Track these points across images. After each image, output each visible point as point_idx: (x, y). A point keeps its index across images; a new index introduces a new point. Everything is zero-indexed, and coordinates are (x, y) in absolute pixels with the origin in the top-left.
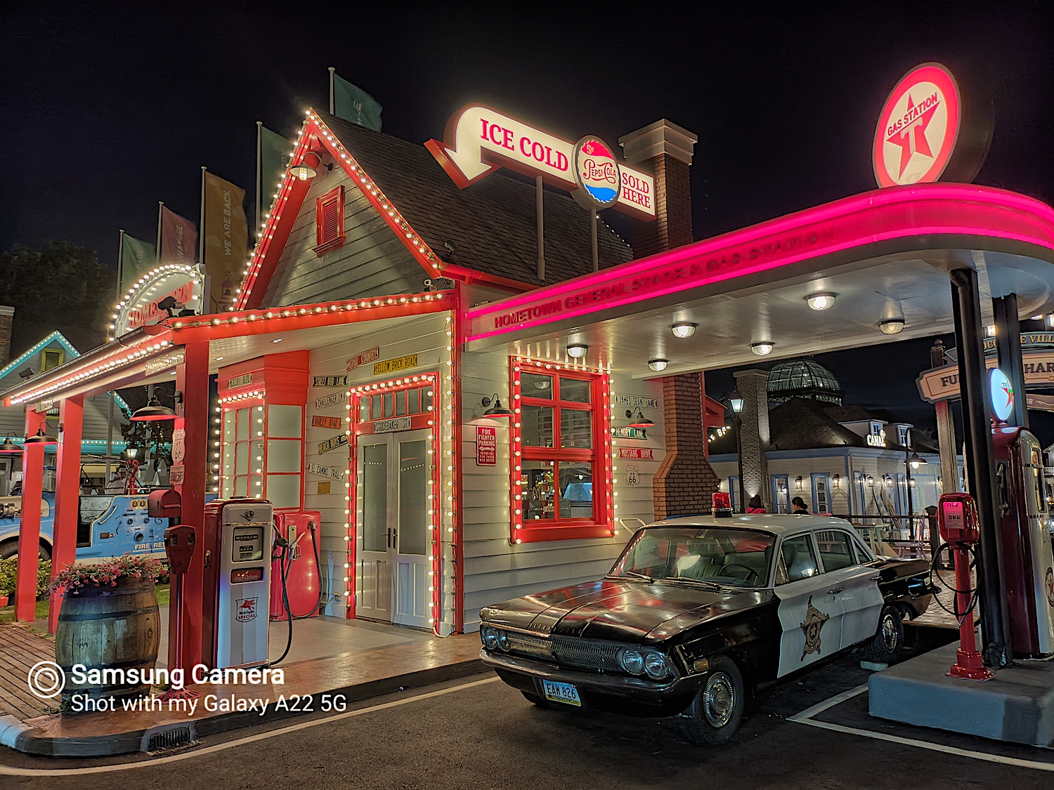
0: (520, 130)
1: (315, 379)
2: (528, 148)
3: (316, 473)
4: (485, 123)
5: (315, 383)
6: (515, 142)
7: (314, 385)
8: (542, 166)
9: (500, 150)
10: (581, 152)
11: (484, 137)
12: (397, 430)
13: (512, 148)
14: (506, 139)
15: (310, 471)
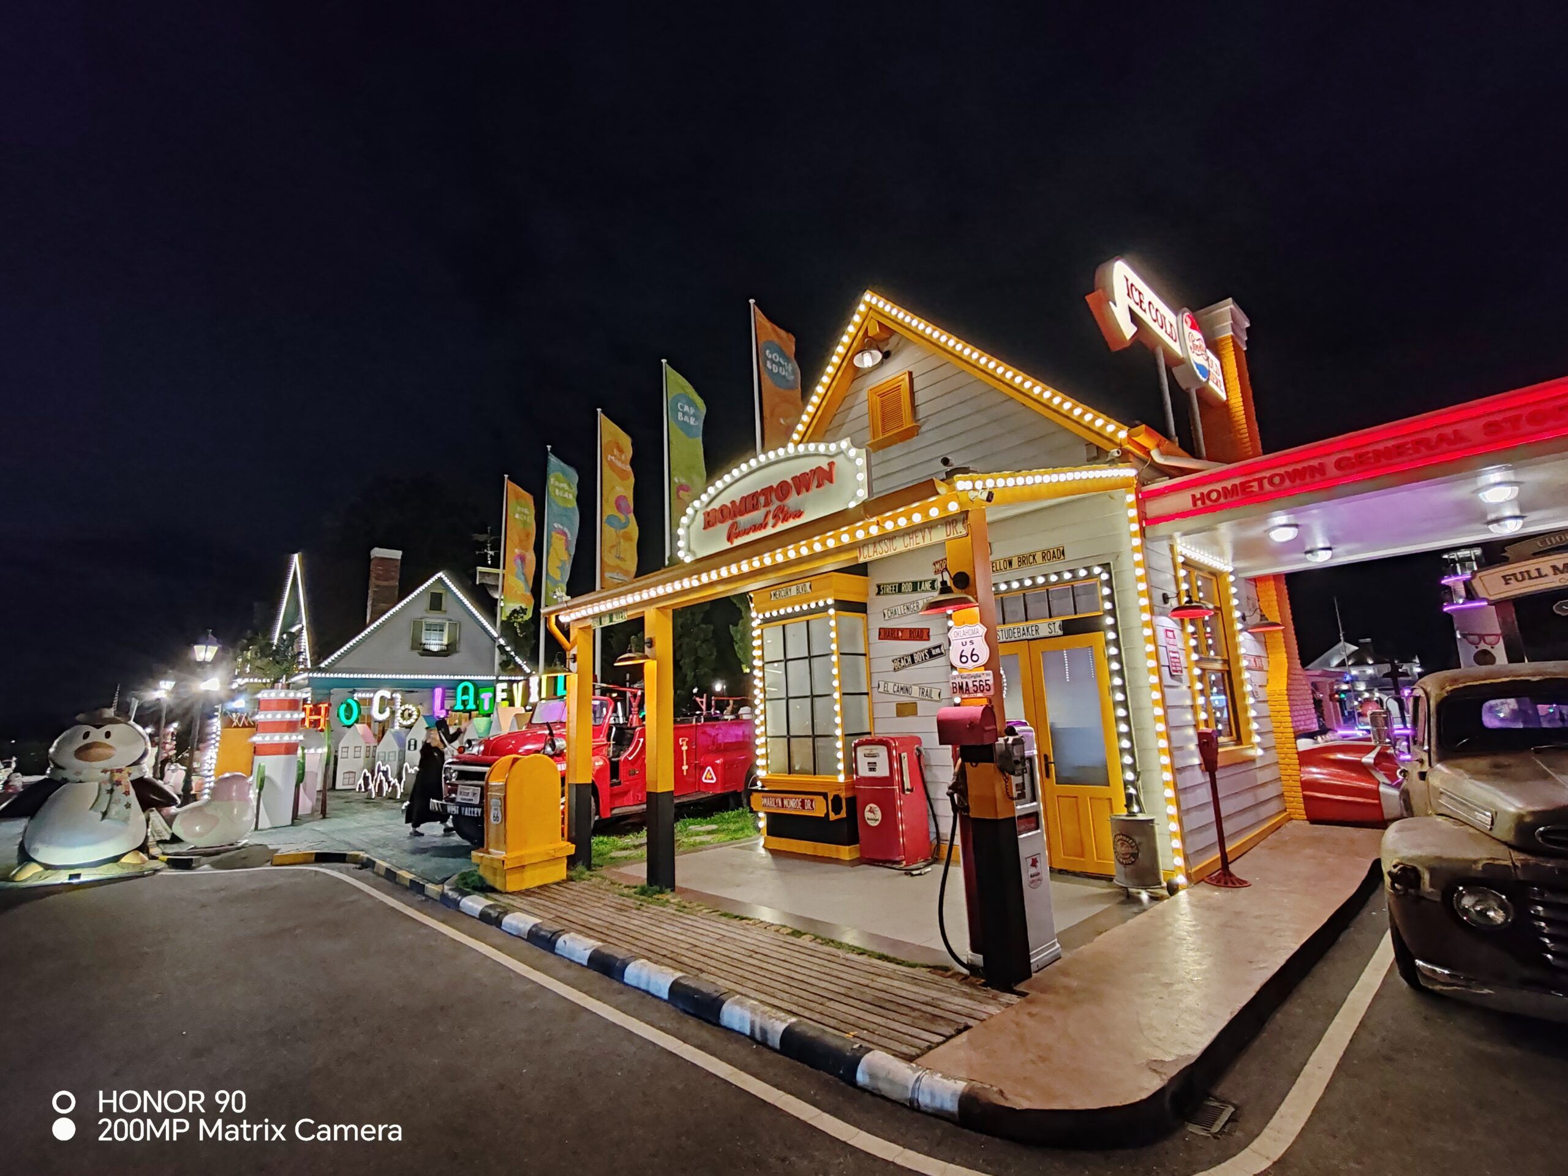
0: (1149, 295)
1: (879, 586)
2: (1153, 312)
3: (891, 691)
4: (1127, 280)
5: (879, 590)
6: (1145, 306)
7: (878, 593)
8: (1161, 333)
9: (1136, 309)
10: (1184, 324)
11: (1128, 295)
12: (1035, 636)
13: (1145, 311)
14: (1141, 301)
15: (881, 689)
